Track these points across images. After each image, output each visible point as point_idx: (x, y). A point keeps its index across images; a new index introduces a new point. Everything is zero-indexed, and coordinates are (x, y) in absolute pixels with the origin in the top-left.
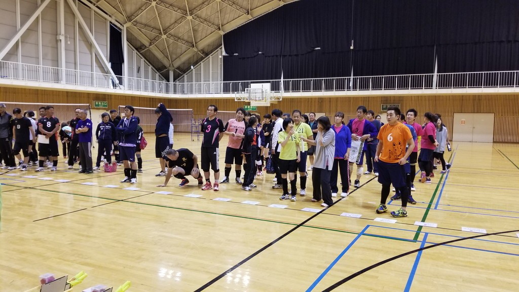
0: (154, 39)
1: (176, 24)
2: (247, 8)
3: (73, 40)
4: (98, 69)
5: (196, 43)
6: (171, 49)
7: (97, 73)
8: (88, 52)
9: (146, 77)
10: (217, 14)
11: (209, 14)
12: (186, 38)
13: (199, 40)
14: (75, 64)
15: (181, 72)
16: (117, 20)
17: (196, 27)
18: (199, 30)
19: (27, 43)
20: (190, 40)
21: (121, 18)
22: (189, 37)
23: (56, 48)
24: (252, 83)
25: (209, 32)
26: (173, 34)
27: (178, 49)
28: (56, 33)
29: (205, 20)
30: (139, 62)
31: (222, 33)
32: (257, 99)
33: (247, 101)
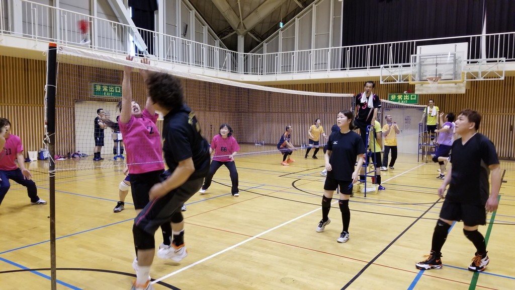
15: (258, 38)
24: (419, 44)
30: (185, 16)
33: (411, 82)
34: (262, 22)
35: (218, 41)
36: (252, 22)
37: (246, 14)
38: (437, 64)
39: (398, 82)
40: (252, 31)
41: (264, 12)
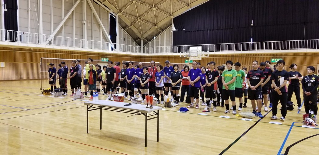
0: (133, 22)
1: (146, 13)
2: (188, 3)
3: (90, 24)
4: (103, 39)
5: (157, 24)
6: (142, 27)
7: (103, 42)
8: (98, 30)
9: (128, 44)
10: (170, 7)
11: (165, 7)
12: (151, 21)
13: (159, 22)
14: (91, 37)
15: (148, 41)
16: (114, 12)
17: (157, 15)
18: (159, 16)
19: (67, 26)
20: (153, 22)
21: (116, 10)
22: (153, 20)
23: (82, 28)
24: (190, 46)
25: (165, 17)
26: (144, 19)
27: (146, 28)
28: (82, 20)
29: (163, 10)
30: (124, 35)
31: (172, 17)
32: (194, 56)
33: (187, 57)
34: (149, 35)
35: (134, 42)
36: (146, 35)
37: (143, 34)
38: (193, 52)
39: (185, 57)
40: (146, 38)
41: (149, 33)
